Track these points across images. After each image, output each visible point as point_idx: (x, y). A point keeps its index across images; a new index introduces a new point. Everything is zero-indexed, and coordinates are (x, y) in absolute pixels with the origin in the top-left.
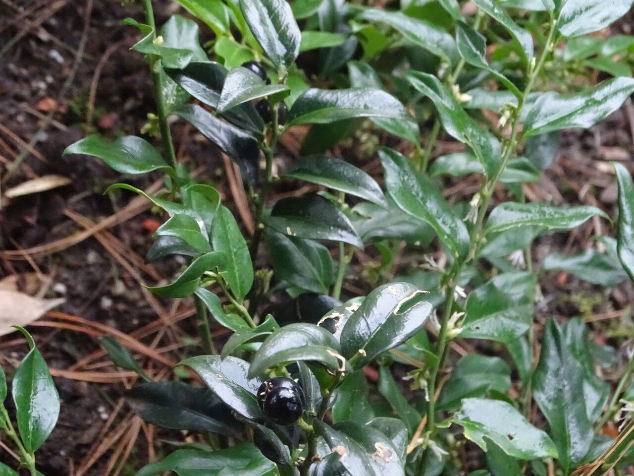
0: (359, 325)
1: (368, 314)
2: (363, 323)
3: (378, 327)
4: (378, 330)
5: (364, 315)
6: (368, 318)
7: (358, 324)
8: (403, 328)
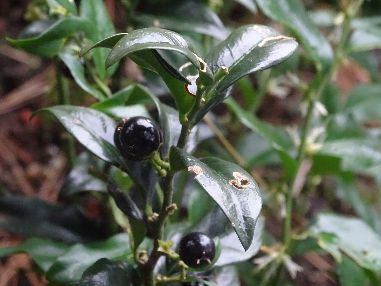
0: (223, 54)
1: (233, 45)
2: (227, 53)
3: (242, 57)
4: (242, 59)
5: (229, 45)
6: (232, 48)
7: (221, 53)
8: (268, 56)
